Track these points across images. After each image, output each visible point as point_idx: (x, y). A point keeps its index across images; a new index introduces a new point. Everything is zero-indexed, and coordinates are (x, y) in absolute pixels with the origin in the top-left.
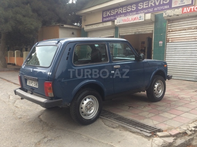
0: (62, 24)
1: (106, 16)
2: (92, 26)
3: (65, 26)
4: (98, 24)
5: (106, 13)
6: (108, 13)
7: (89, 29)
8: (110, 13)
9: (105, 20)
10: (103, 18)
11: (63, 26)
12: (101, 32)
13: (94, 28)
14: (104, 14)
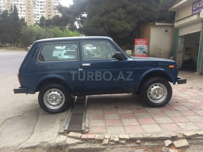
0: (154, 23)
1: (195, 8)
2: (180, 21)
3: (157, 24)
4: (185, 19)
5: (196, 5)
6: (198, 5)
7: (178, 25)
8: (199, 4)
9: (194, 13)
10: (193, 11)
11: (155, 24)
12: (190, 27)
13: (182, 23)
14: (194, 7)
